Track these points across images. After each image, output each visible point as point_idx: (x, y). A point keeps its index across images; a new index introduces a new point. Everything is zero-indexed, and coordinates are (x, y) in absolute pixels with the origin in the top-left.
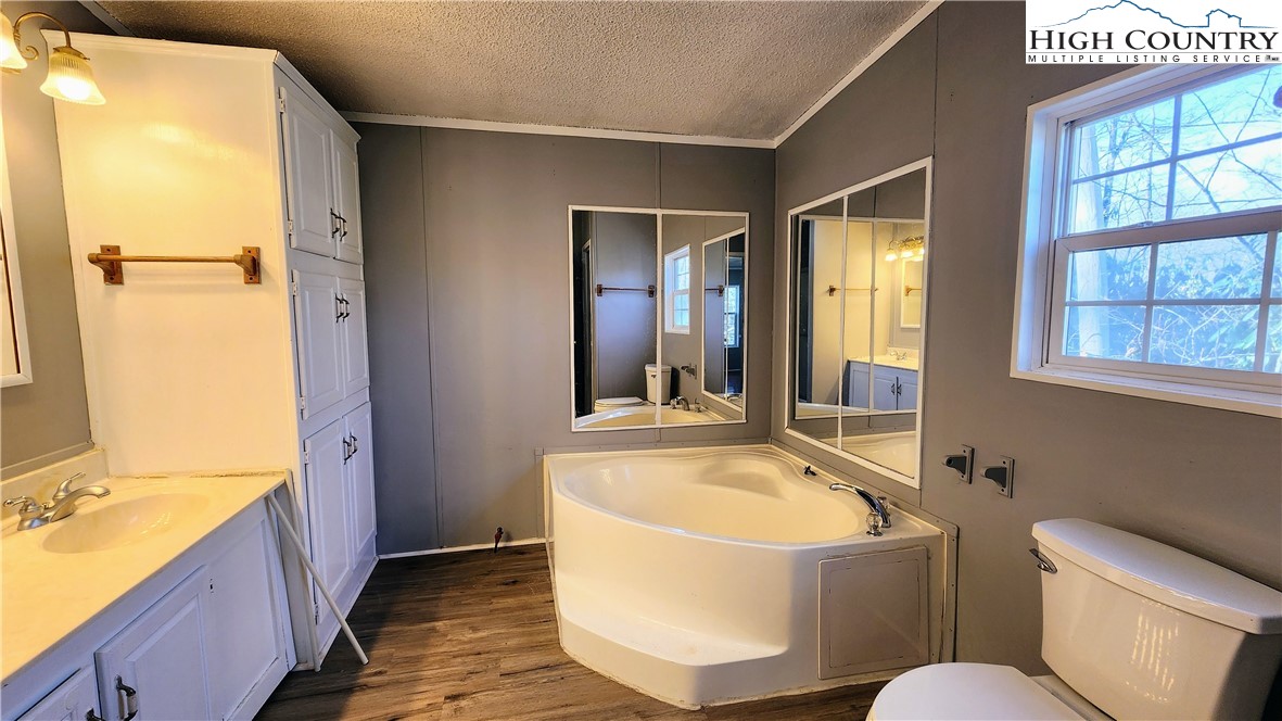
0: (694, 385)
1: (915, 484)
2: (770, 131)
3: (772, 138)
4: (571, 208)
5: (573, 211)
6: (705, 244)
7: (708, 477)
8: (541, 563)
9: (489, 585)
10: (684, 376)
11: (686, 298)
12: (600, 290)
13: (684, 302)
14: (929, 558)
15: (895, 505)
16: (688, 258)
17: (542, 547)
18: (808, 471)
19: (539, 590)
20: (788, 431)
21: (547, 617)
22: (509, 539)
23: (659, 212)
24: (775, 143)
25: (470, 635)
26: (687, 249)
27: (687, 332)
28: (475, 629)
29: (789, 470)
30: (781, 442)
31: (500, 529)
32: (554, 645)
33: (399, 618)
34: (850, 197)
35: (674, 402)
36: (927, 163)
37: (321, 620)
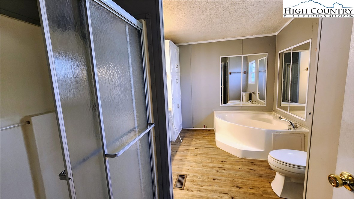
0: (256, 97)
1: (305, 120)
2: (274, 31)
3: (275, 32)
4: (221, 57)
5: (221, 58)
6: (259, 60)
7: (253, 118)
8: (213, 132)
9: (202, 135)
10: (253, 95)
11: (254, 74)
12: (230, 73)
13: (253, 75)
14: (305, 137)
15: (300, 125)
16: (254, 63)
17: (214, 130)
18: (280, 118)
19: (212, 137)
20: (277, 108)
21: (214, 141)
22: (207, 128)
23: (242, 56)
24: (276, 34)
25: (199, 141)
26: (254, 61)
27: (254, 83)
28: (200, 141)
29: (275, 118)
30: (275, 111)
31: (205, 125)
32: (215, 145)
33: (186, 137)
34: (293, 48)
35: (249, 101)
36: (310, 41)
37: (175, 134)
